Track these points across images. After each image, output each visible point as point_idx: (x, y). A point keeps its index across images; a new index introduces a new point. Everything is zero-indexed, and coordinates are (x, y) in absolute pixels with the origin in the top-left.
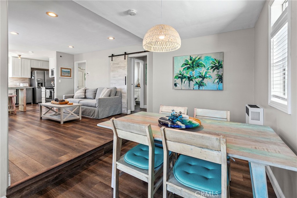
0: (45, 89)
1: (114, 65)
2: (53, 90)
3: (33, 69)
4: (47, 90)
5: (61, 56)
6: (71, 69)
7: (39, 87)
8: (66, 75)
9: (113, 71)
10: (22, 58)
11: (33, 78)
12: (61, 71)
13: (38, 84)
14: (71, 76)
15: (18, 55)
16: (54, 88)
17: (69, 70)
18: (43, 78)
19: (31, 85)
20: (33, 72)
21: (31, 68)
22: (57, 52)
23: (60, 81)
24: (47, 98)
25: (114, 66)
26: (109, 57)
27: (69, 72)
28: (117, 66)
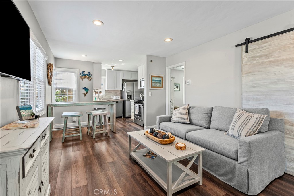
0: (134, 103)
1: (255, 60)
2: (142, 105)
3: (124, 81)
4: (136, 104)
5: (151, 61)
6: (162, 77)
7: (128, 100)
8: (157, 85)
9: (250, 73)
10: (115, 70)
11: (124, 90)
12: (152, 80)
13: (128, 96)
14: (162, 87)
15: (112, 67)
16: (143, 102)
17: (160, 79)
18: (132, 90)
19: (122, 98)
20: (123, 84)
21: (122, 80)
22: (147, 55)
23: (150, 94)
24: (136, 115)
25: (255, 62)
26: (237, 46)
27: (160, 81)
28: (265, 61)
